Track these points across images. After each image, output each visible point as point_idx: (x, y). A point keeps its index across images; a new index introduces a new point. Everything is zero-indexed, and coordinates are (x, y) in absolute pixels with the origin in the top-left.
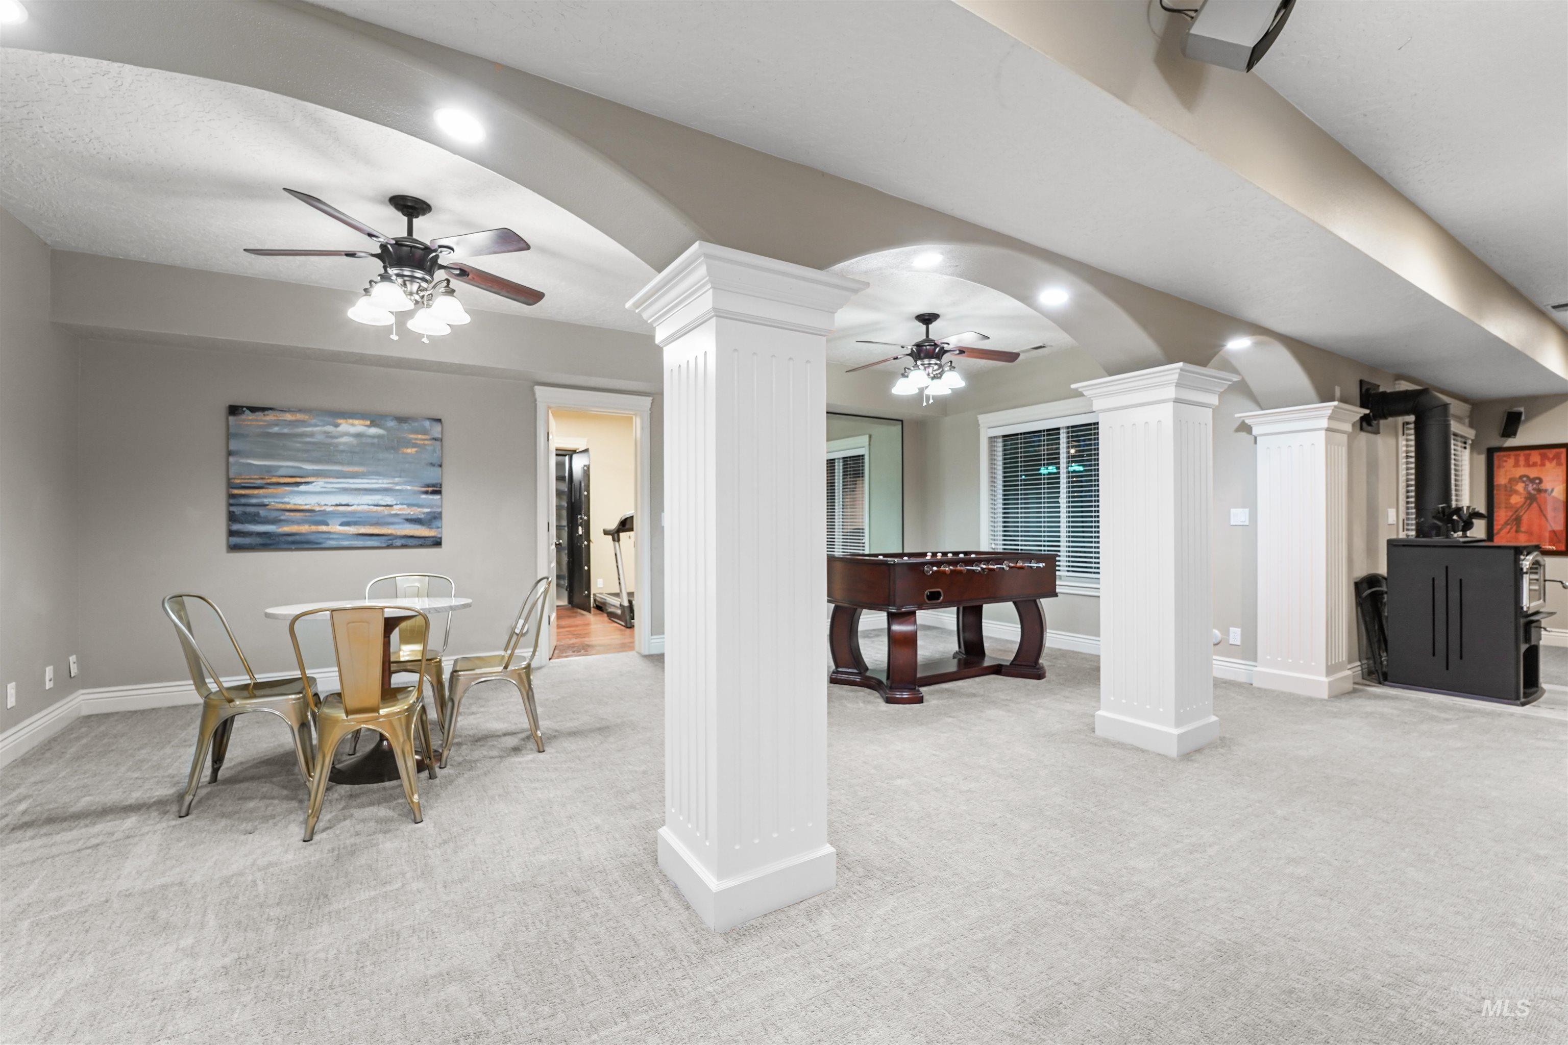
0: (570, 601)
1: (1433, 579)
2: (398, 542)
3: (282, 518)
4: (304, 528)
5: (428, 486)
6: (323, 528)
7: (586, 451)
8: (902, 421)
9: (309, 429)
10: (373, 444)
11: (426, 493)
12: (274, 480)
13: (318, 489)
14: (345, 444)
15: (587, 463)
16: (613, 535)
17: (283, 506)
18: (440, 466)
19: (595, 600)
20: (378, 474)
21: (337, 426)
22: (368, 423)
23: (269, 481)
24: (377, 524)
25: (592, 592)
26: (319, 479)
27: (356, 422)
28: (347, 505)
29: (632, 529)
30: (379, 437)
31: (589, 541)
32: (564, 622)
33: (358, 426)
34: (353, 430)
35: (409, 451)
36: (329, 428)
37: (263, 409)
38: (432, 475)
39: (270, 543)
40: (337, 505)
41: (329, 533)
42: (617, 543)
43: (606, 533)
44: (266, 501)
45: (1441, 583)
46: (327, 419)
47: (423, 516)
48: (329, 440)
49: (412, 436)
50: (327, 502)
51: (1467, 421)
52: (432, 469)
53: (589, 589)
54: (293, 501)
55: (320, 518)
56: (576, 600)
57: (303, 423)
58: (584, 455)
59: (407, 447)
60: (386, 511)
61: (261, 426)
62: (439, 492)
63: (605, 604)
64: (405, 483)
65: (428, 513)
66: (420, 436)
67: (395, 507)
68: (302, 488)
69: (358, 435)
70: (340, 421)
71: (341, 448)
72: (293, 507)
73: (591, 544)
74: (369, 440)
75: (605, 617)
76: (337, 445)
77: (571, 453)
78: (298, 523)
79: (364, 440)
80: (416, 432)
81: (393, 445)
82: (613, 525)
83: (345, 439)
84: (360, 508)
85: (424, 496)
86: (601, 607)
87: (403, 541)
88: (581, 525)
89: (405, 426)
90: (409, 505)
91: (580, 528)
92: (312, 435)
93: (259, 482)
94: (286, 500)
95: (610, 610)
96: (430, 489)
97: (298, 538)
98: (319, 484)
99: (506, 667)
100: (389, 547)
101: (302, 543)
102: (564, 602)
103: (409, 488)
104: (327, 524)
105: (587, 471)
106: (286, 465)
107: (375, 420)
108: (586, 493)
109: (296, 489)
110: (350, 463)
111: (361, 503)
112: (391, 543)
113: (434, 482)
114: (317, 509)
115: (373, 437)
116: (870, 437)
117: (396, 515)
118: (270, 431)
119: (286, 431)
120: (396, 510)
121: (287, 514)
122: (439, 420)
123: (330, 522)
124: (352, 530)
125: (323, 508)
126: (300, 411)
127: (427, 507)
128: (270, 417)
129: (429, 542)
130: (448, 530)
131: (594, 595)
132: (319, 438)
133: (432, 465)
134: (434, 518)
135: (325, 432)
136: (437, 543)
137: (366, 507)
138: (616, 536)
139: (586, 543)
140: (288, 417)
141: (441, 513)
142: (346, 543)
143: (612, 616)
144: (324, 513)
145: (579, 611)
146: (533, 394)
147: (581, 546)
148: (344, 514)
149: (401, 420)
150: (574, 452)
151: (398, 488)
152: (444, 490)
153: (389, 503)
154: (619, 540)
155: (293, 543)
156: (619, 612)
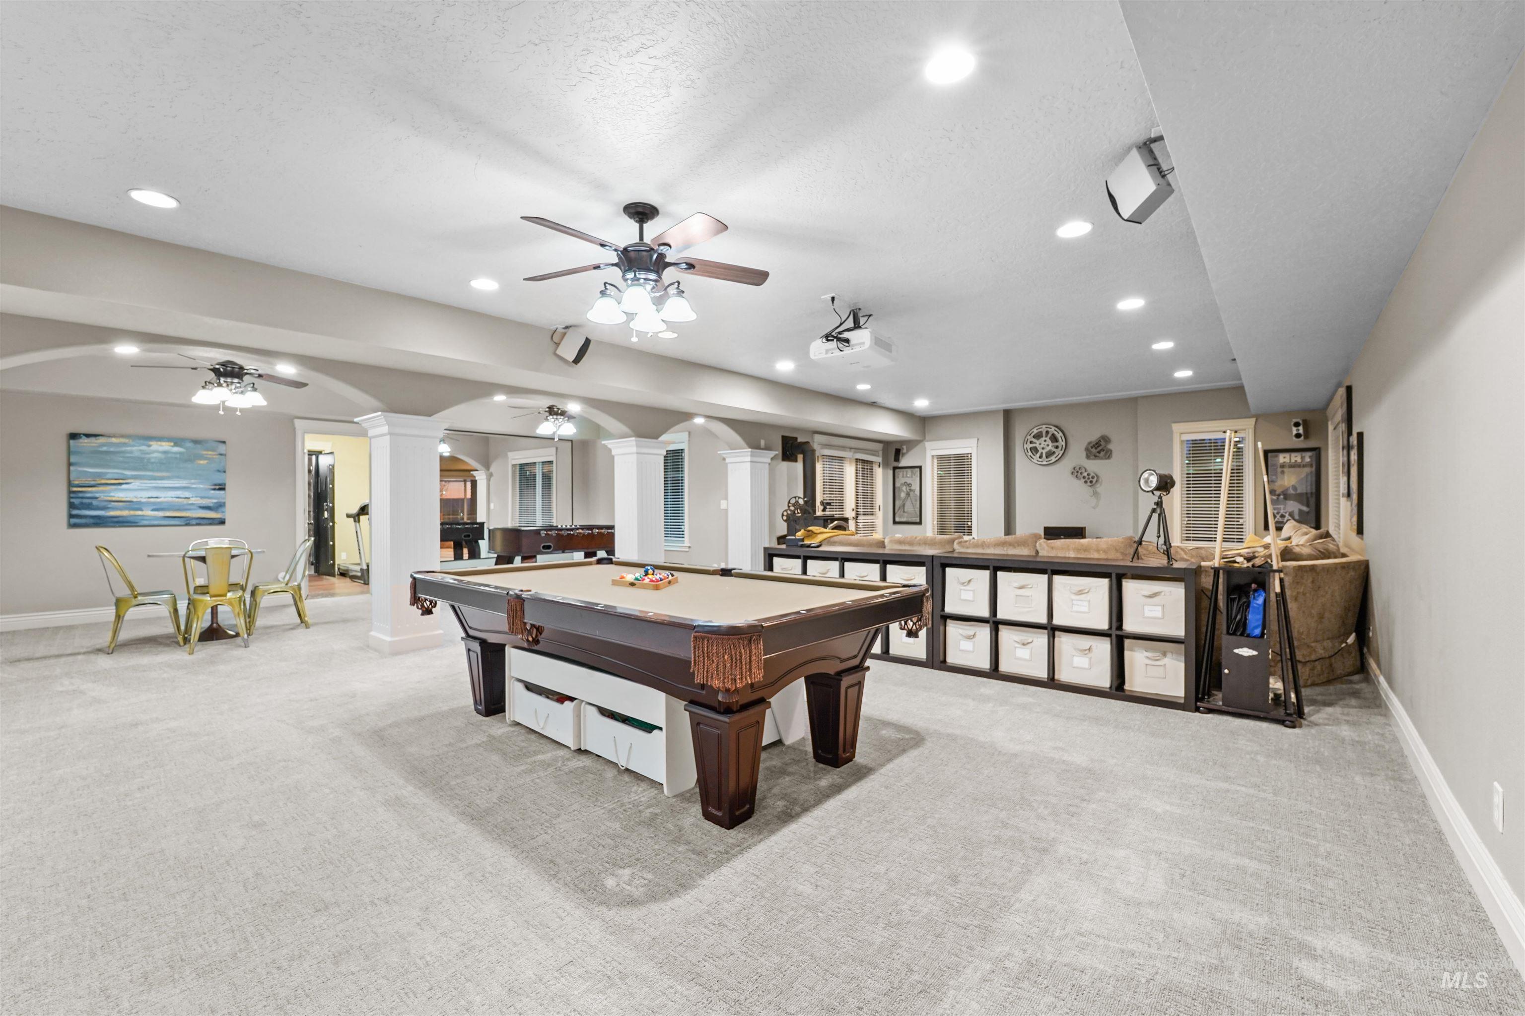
0: (317, 571)
2: (194, 522)
3: (109, 506)
4: (125, 513)
5: (216, 485)
6: (140, 513)
7: (332, 453)
8: (572, 441)
9: (129, 449)
10: (176, 458)
11: (214, 489)
12: (104, 481)
13: (136, 487)
14: (156, 458)
15: (332, 463)
16: (354, 518)
17: (110, 499)
18: (225, 472)
19: (339, 569)
20: (179, 477)
21: (150, 446)
22: (172, 444)
23: (99, 482)
24: (178, 510)
25: (337, 562)
26: (137, 481)
27: (164, 444)
28: (157, 498)
29: (367, 514)
30: (180, 453)
31: (334, 522)
32: (313, 584)
33: (166, 446)
34: (161, 449)
35: (202, 462)
36: (144, 448)
37: (95, 436)
38: (218, 478)
39: (100, 522)
40: (149, 498)
41: (143, 516)
42: (357, 524)
43: (348, 516)
44: (97, 495)
46: (142, 442)
47: (211, 505)
48: (143, 456)
49: (205, 452)
50: (142, 496)
51: (881, 453)
52: (219, 473)
53: (333, 559)
54: (117, 495)
55: (136, 506)
56: (322, 569)
57: (125, 444)
58: (330, 456)
59: (201, 460)
60: (185, 501)
61: (94, 447)
62: (223, 489)
63: (347, 570)
64: (199, 483)
65: (216, 503)
66: (210, 453)
67: (191, 499)
68: (124, 486)
69: (165, 452)
70: (151, 443)
71: (153, 460)
72: (117, 499)
73: (336, 525)
74: (173, 456)
75: (348, 580)
76: (149, 459)
77: (318, 453)
78: (121, 509)
79: (170, 455)
80: (207, 450)
81: (190, 459)
82: (355, 510)
83: (155, 455)
84: (166, 500)
85: (213, 492)
86: (344, 574)
87: (198, 521)
88: (327, 510)
89: (199, 446)
90: (202, 498)
91: (326, 513)
92: (131, 452)
93: (93, 483)
94: (112, 494)
95: (351, 574)
96: (217, 487)
97: (121, 519)
98: (136, 484)
99: (287, 584)
100: (187, 525)
101: (123, 522)
102: (312, 572)
103: (201, 486)
104: (141, 510)
105: (332, 469)
106: (112, 472)
107: (177, 442)
108: (331, 486)
109: (119, 487)
110: (158, 470)
111: (167, 497)
112: (188, 522)
113: (221, 482)
114: (135, 500)
115: (176, 453)
116: (557, 449)
117: (192, 504)
118: (100, 449)
119: (112, 449)
120: (192, 501)
121: (113, 503)
122: (224, 442)
123: (143, 508)
124: (161, 514)
125: (139, 500)
126: (122, 436)
127: (215, 499)
128: (101, 440)
129: (216, 522)
130: (229, 514)
131: (338, 565)
132: (137, 454)
133: (219, 471)
134: (220, 506)
135: (140, 450)
136: (222, 522)
137: (170, 499)
138: (357, 518)
139: (331, 524)
140: (114, 440)
141: (224, 503)
142: (156, 523)
143: (353, 578)
144: (139, 503)
145: (325, 577)
146: (293, 424)
147: (327, 527)
148: (154, 504)
149: (196, 442)
150: (320, 453)
151: (194, 486)
152: (227, 488)
153: (187, 496)
154: (359, 521)
155: (117, 522)
156: (359, 574)
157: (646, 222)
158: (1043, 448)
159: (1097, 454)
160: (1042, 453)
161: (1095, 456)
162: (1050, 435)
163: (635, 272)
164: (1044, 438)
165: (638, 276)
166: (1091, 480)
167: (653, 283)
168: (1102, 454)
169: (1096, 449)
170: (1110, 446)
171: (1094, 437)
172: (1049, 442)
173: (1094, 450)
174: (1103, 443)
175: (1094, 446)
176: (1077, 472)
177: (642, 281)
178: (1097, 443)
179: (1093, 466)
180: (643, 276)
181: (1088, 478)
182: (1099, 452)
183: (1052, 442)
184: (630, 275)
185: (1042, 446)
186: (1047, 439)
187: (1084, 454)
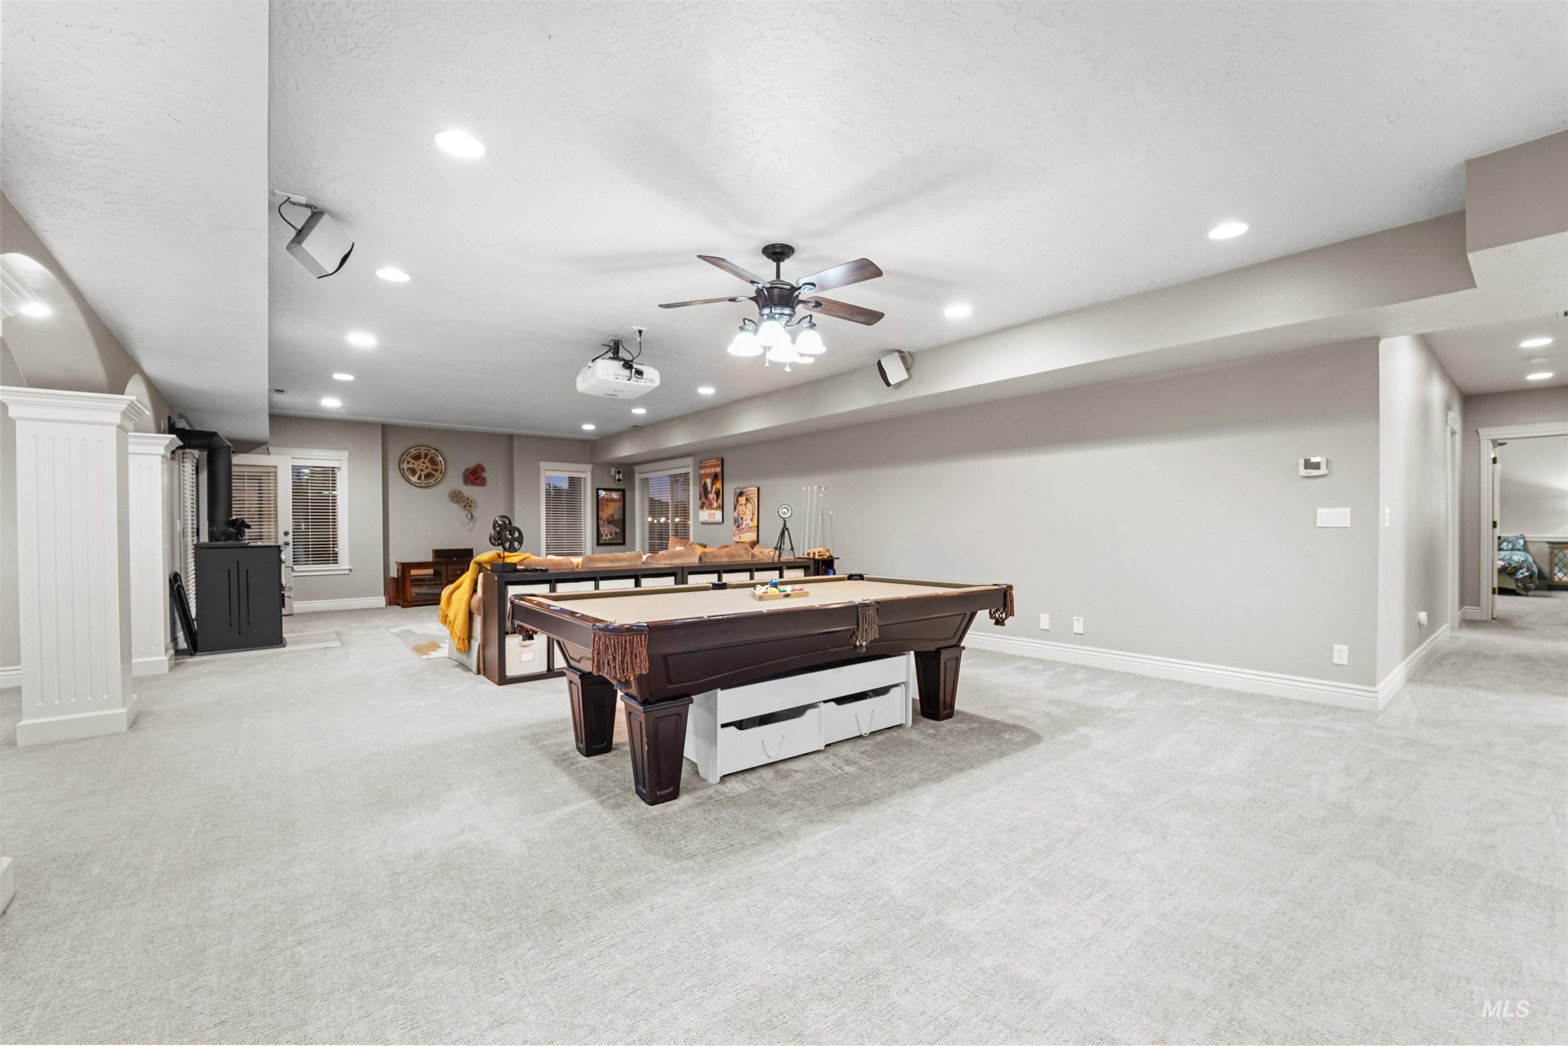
1: (229, 571)
45: (234, 574)
157: (783, 261)
158: (422, 470)
159: (475, 481)
160: (420, 475)
161: (472, 482)
162: (428, 458)
163: (771, 308)
164: (422, 460)
165: (773, 311)
166: (467, 504)
167: (787, 317)
168: (479, 480)
169: (473, 475)
170: (485, 475)
171: (471, 465)
172: (428, 464)
173: (471, 476)
174: (479, 471)
175: (472, 472)
176: (456, 497)
177: (777, 316)
178: (474, 471)
179: (469, 491)
180: (778, 311)
181: (468, 503)
182: (476, 479)
183: (432, 465)
184: (766, 311)
185: (420, 467)
186: (426, 461)
187: (461, 480)
